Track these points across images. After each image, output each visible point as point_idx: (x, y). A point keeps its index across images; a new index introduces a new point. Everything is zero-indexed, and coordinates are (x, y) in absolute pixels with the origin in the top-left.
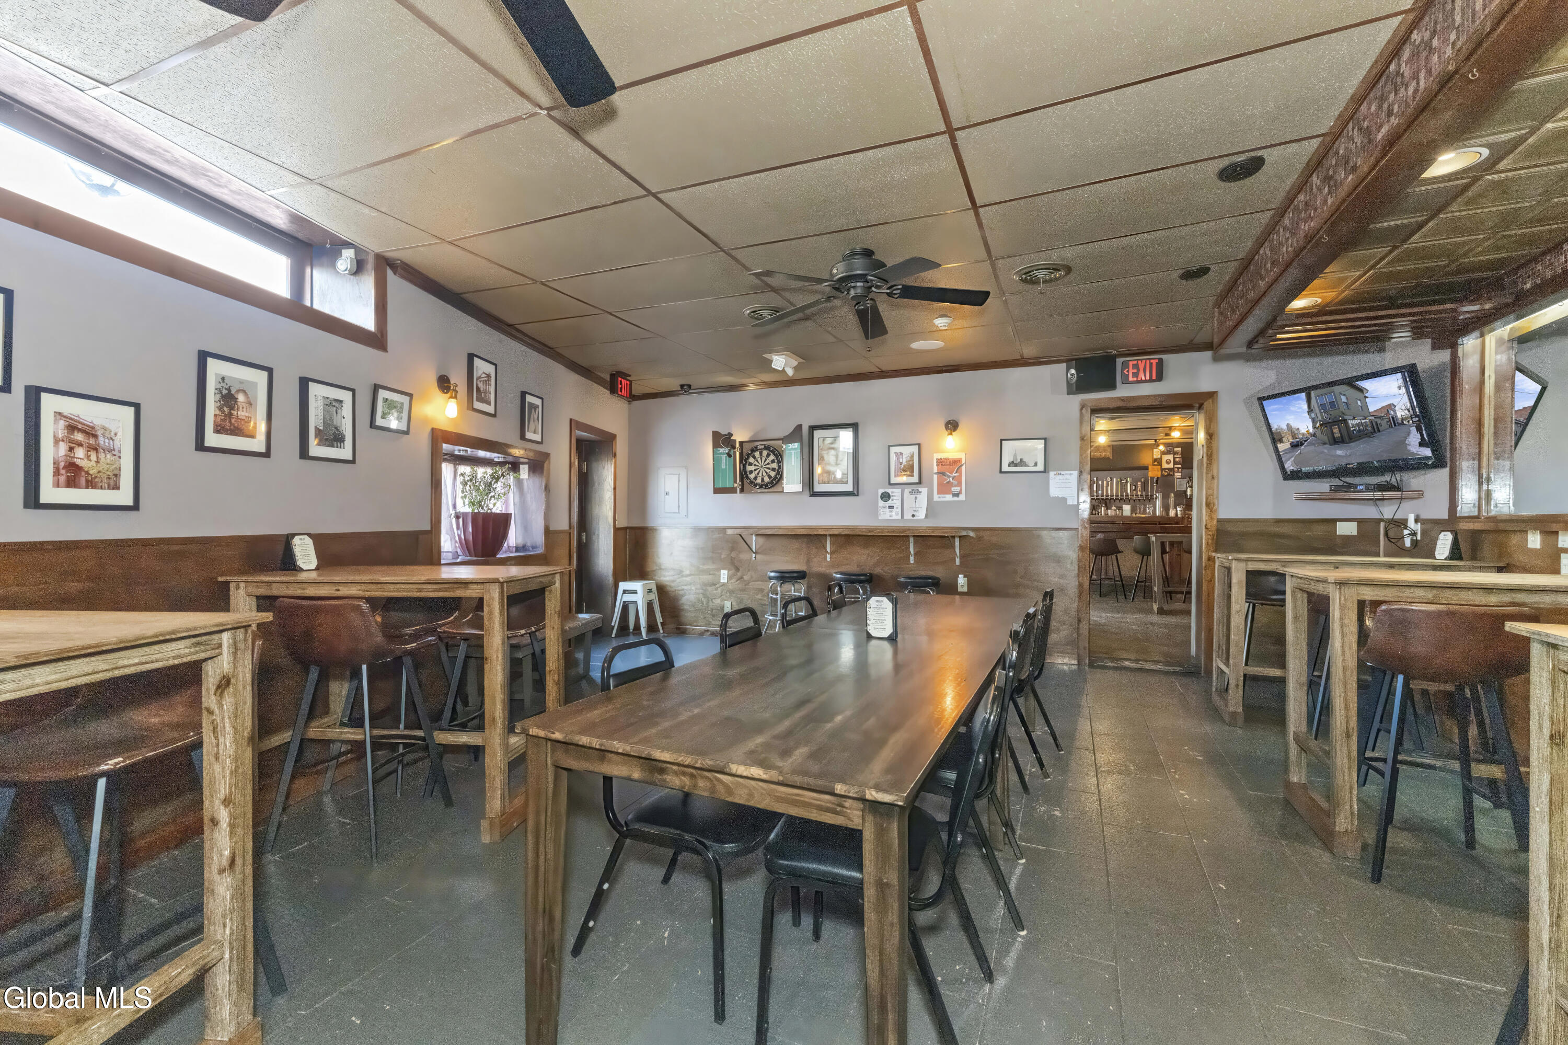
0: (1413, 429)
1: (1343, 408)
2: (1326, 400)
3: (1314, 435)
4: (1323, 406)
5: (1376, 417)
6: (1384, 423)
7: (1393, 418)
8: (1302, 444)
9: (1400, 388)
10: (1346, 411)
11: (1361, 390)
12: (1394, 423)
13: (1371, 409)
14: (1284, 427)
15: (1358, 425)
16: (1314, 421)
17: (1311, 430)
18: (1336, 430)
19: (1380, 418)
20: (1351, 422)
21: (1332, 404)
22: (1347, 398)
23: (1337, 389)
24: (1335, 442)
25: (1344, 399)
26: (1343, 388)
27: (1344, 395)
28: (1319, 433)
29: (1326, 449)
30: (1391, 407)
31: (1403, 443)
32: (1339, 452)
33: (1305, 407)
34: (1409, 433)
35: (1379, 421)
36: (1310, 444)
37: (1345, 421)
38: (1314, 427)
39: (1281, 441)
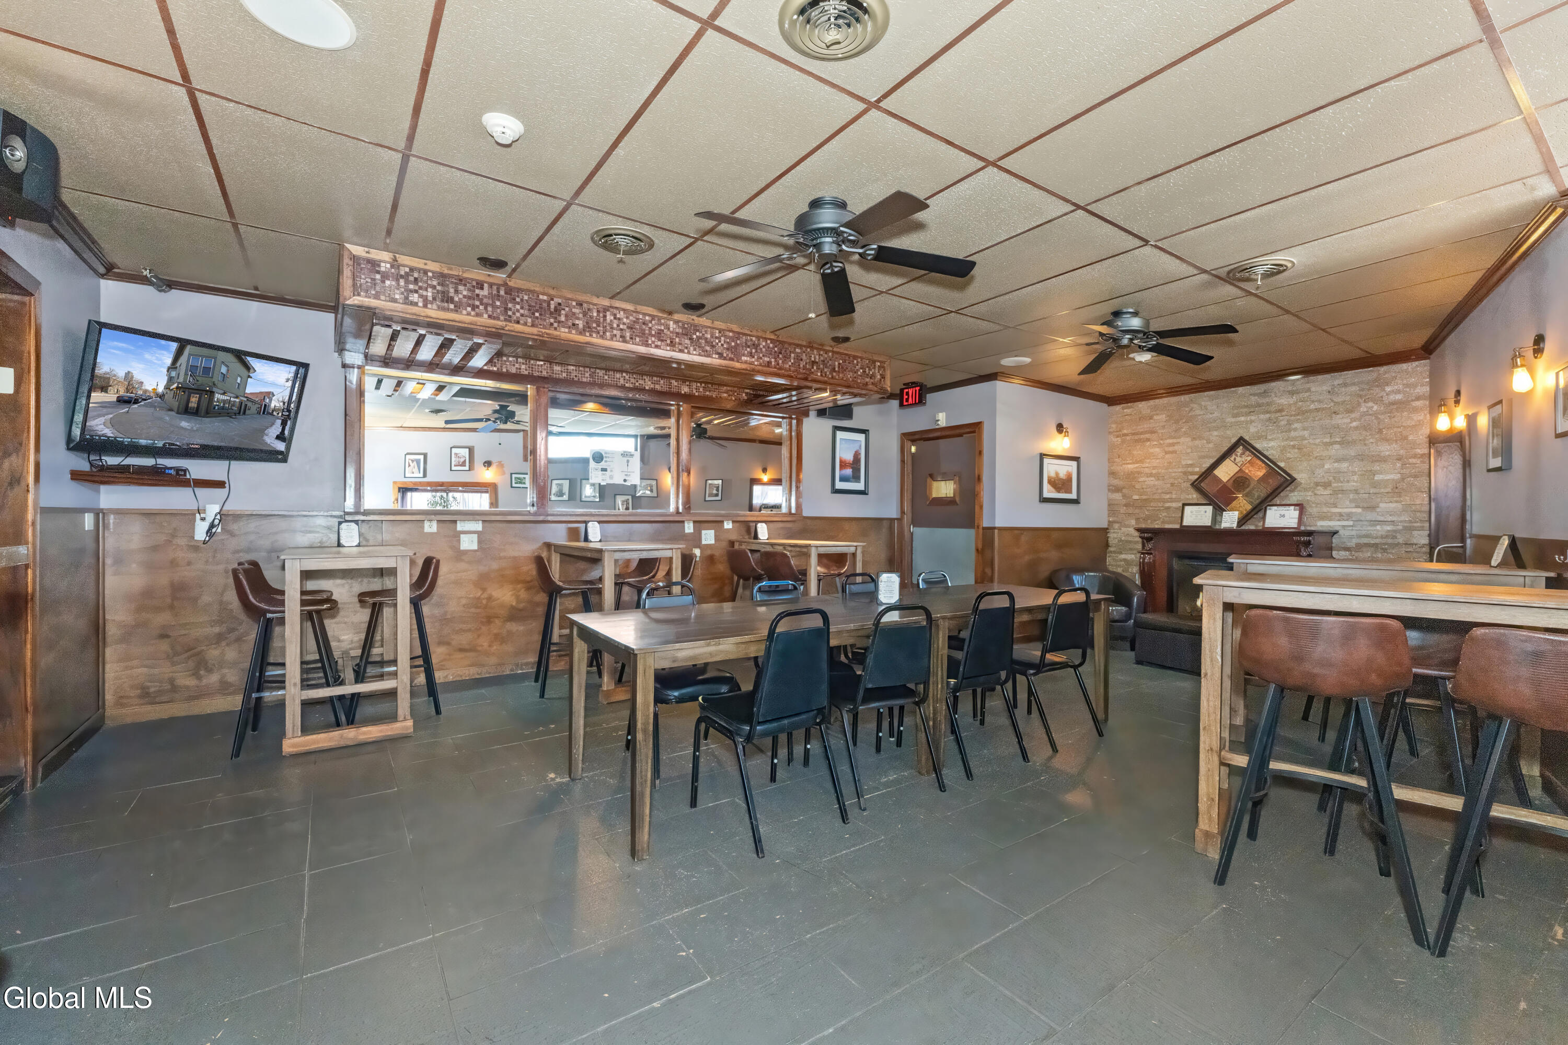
0: (279, 422)
1: (217, 378)
2: (201, 363)
3: (162, 396)
4: (193, 368)
5: (248, 399)
6: (254, 408)
7: (265, 405)
8: (136, 402)
9: (288, 380)
10: (220, 385)
11: (248, 367)
12: (265, 411)
13: (248, 390)
14: (121, 374)
15: (224, 401)
16: (170, 380)
17: (161, 389)
18: (194, 400)
19: (253, 402)
20: (217, 396)
21: (206, 370)
22: (228, 370)
23: (221, 355)
24: (186, 411)
25: (224, 370)
26: (230, 358)
27: (226, 366)
28: (169, 396)
29: (168, 417)
30: (270, 395)
31: (262, 431)
32: (184, 424)
33: (169, 361)
34: (273, 424)
35: (249, 404)
36: (152, 405)
37: (212, 393)
38: (167, 387)
39: (104, 389)
